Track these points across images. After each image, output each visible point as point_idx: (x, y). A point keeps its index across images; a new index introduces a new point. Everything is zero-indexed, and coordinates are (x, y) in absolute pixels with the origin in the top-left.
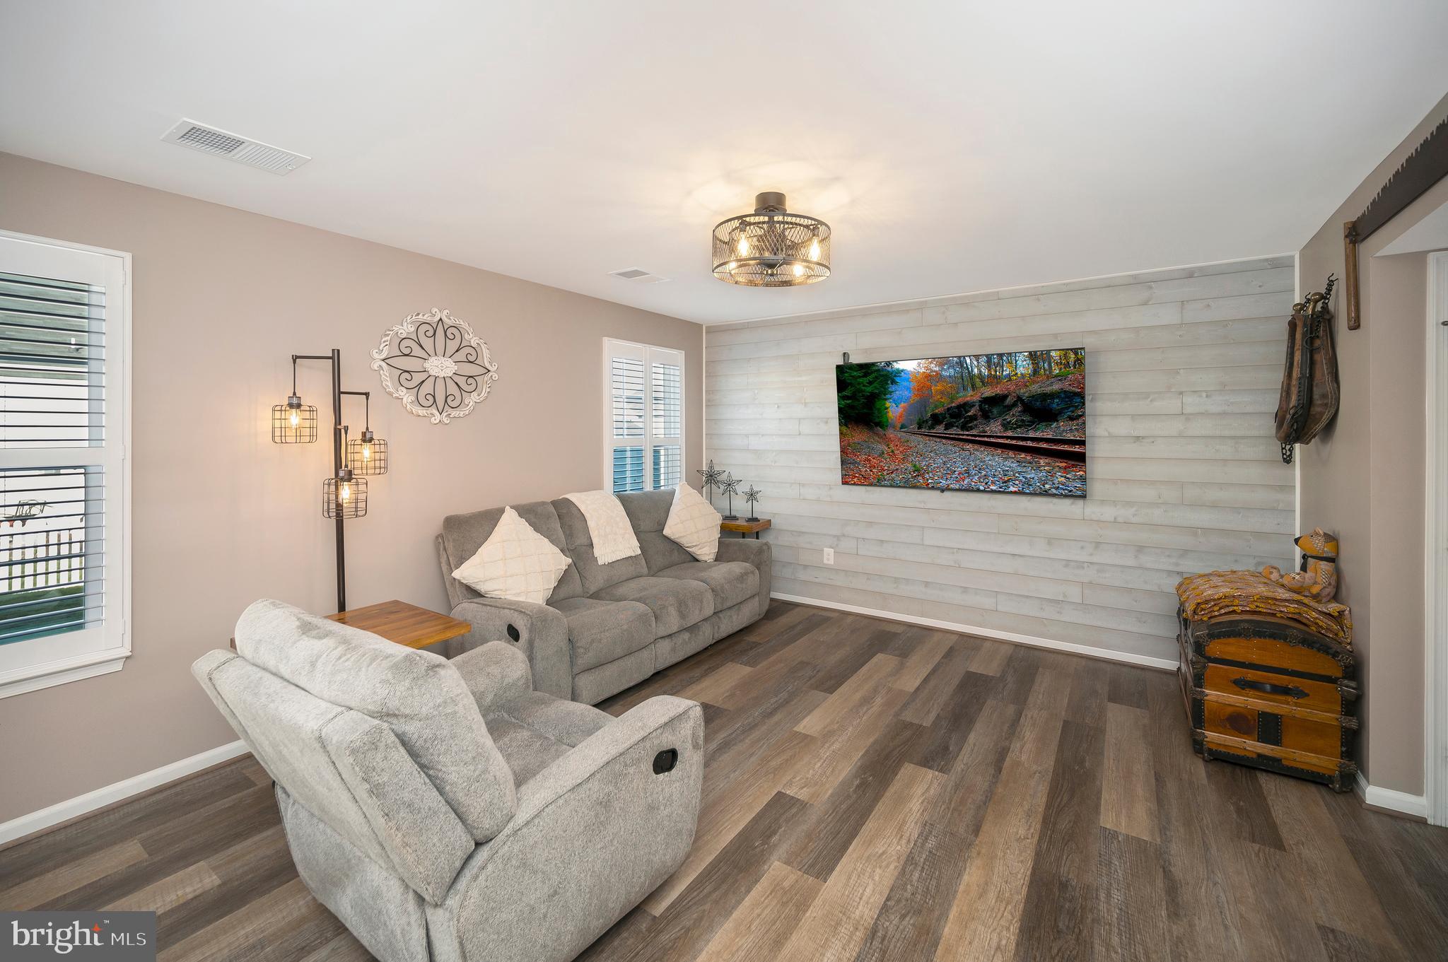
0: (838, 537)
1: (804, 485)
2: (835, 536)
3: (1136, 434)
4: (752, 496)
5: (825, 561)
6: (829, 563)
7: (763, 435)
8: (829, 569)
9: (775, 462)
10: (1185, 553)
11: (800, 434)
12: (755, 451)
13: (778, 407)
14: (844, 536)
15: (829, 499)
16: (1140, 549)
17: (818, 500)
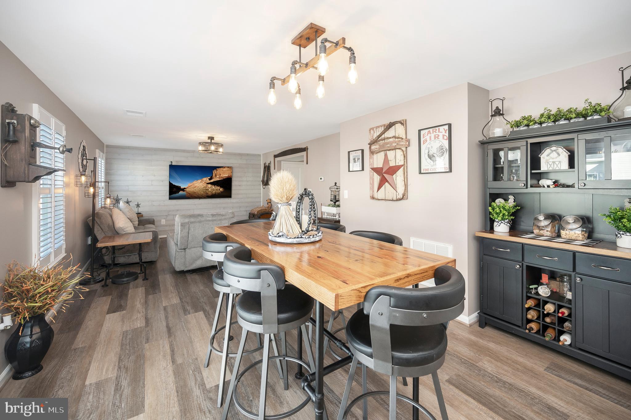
0: (167, 216)
1: (153, 201)
2: (165, 215)
3: (239, 184)
4: (138, 206)
5: (162, 224)
6: (164, 224)
7: (135, 186)
8: (163, 226)
9: (141, 194)
10: (247, 207)
11: (152, 185)
12: (131, 191)
13: (143, 176)
14: (169, 215)
15: (163, 205)
16: (240, 207)
17: (159, 205)
